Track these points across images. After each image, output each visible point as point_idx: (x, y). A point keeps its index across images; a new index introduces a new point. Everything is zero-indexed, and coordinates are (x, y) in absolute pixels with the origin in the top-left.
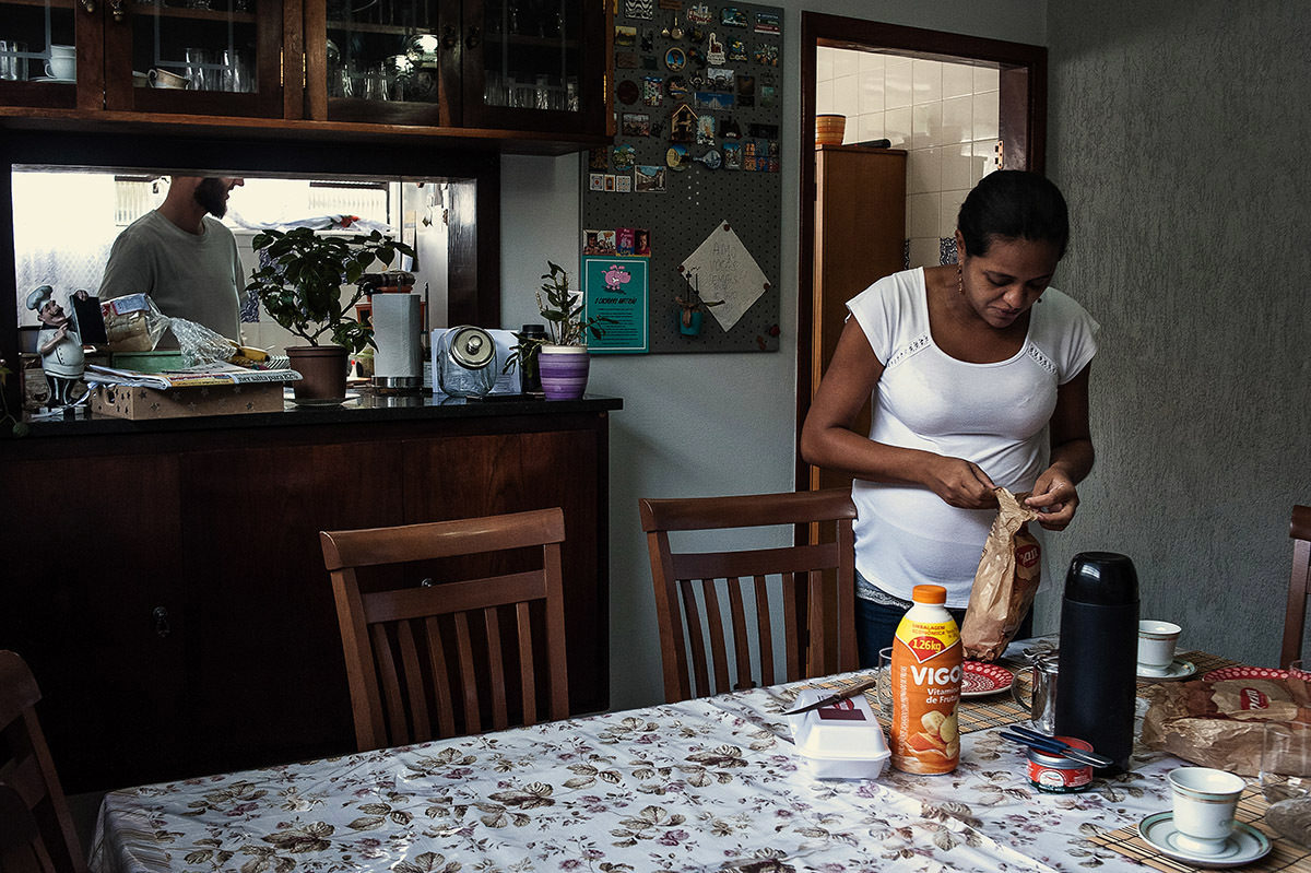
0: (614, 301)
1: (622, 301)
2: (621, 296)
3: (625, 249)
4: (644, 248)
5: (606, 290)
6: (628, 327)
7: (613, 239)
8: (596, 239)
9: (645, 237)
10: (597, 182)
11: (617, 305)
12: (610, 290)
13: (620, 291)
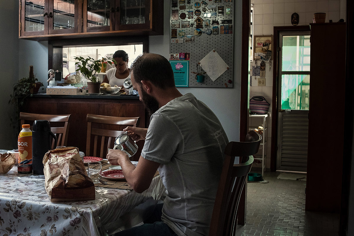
0: (178, 73)
1: (180, 73)
2: (180, 71)
3: (182, 58)
4: (188, 58)
5: (176, 70)
6: (182, 80)
7: (178, 56)
8: (173, 56)
9: (188, 55)
10: (173, 41)
11: (179, 74)
12: (177, 70)
13: (180, 70)
